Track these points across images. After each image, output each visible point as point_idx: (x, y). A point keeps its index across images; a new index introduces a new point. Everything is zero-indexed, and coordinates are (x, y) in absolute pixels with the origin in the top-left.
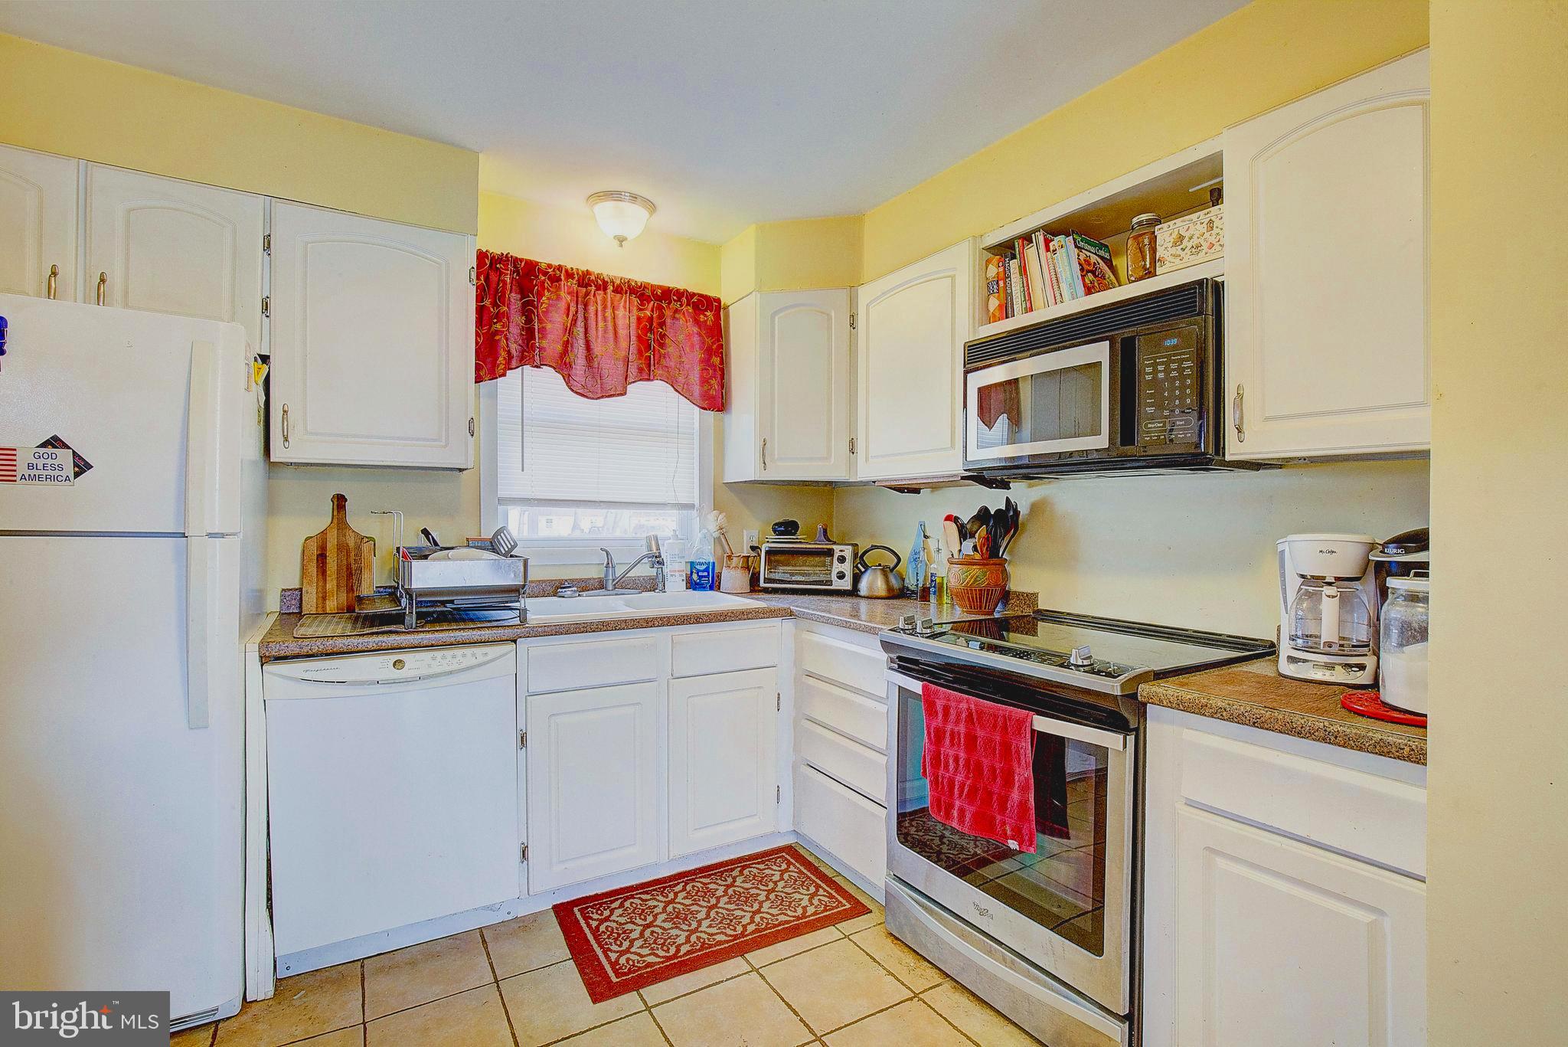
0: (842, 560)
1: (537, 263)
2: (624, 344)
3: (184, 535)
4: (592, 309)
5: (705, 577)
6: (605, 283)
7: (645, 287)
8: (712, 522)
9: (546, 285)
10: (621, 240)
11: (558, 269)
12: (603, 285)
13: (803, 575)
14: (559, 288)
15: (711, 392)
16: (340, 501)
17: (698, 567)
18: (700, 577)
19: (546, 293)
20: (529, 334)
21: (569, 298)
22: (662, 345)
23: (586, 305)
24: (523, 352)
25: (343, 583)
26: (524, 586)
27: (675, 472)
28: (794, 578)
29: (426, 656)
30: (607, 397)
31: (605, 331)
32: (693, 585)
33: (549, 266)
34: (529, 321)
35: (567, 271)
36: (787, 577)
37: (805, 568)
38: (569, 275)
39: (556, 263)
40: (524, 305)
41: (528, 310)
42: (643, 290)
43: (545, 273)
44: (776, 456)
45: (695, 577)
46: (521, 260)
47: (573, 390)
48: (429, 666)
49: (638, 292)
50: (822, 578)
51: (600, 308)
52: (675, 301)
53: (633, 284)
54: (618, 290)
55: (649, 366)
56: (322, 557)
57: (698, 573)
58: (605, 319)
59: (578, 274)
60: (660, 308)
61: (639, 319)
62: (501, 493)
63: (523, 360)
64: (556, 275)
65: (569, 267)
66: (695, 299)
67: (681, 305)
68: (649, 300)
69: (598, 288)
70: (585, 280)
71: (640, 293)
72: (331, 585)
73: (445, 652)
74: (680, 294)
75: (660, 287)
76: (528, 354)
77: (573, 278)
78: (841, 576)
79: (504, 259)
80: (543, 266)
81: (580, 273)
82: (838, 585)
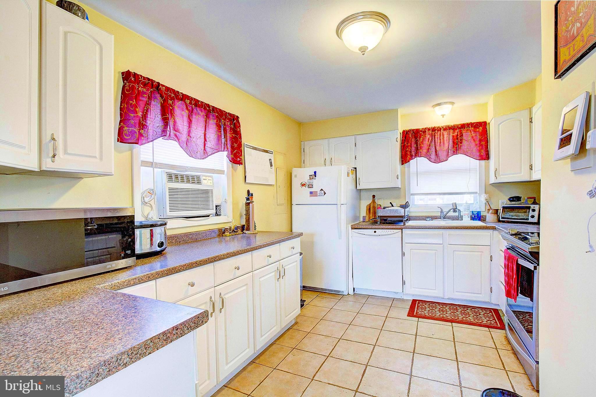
0: (534, 210)
1: (419, 129)
2: (446, 145)
3: (336, 204)
4: (436, 137)
5: (476, 216)
6: (440, 129)
7: (454, 126)
8: (483, 198)
9: (422, 134)
10: (443, 116)
11: (425, 129)
12: (439, 129)
13: (517, 216)
14: (425, 134)
15: (481, 154)
16: (374, 196)
17: (474, 213)
18: (475, 216)
19: (422, 137)
20: (417, 149)
21: (429, 136)
22: (461, 143)
23: (434, 136)
24: (415, 154)
25: (374, 215)
26: (404, 216)
27: (469, 182)
28: (513, 217)
29: (381, 230)
30: (441, 162)
31: (440, 143)
32: (473, 219)
33: (423, 129)
34: (417, 145)
35: (428, 129)
36: (510, 217)
37: (518, 214)
38: (429, 129)
39: (425, 127)
40: (416, 141)
41: (416, 143)
42: (454, 127)
43: (421, 131)
44: (501, 174)
45: (473, 216)
46: (414, 130)
47: (431, 162)
48: (381, 233)
49: (452, 128)
50: (525, 217)
51: (439, 136)
52: (466, 127)
53: (450, 126)
54: (445, 129)
55: (457, 150)
56: (370, 209)
57: (474, 215)
58: (440, 139)
59: (431, 128)
60: (460, 131)
61: (453, 136)
62: (411, 192)
63: (416, 156)
64: (424, 131)
65: (429, 127)
66: (474, 125)
67: (469, 128)
68: (456, 129)
69: (438, 131)
70: (434, 129)
71: (453, 128)
72: (371, 215)
73: (387, 230)
74: (468, 125)
75: (460, 125)
76: (417, 154)
77: (430, 130)
78: (533, 217)
79: (409, 131)
80: (421, 129)
81: (432, 128)
82: (531, 220)
